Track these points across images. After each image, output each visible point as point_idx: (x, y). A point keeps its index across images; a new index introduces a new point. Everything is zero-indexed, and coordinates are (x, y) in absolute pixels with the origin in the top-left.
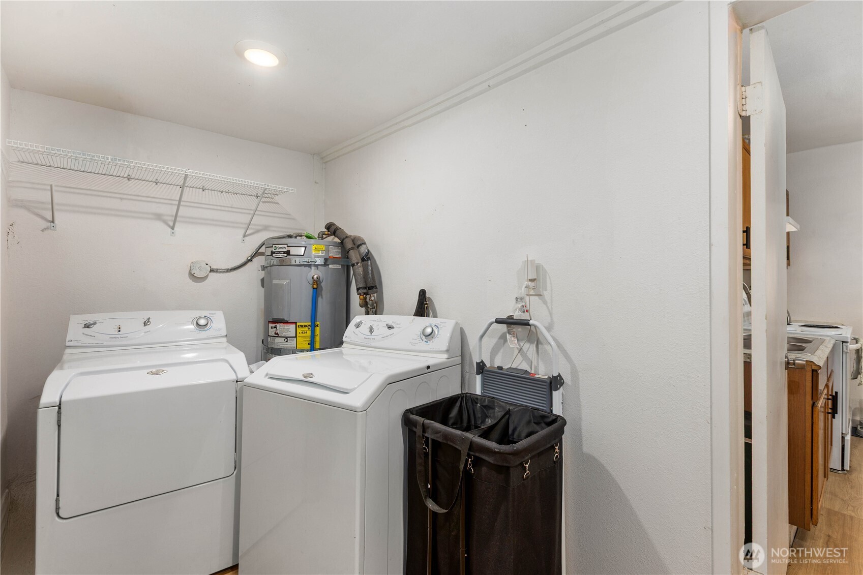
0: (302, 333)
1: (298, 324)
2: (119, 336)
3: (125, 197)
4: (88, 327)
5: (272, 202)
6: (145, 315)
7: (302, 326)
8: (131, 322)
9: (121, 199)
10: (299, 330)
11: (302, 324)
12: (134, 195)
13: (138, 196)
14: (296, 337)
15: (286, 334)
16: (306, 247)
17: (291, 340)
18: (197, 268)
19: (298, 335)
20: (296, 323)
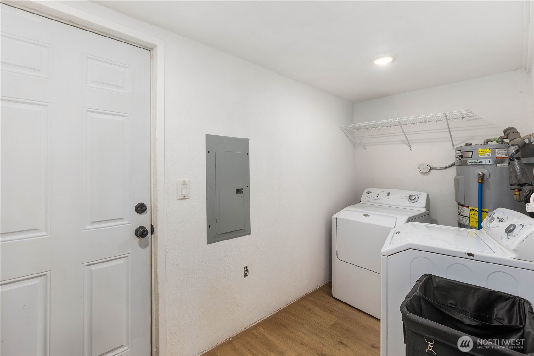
0: (473, 215)
1: (470, 208)
2: (377, 199)
3: (389, 135)
4: (369, 193)
5: (476, 119)
6: (388, 191)
7: (473, 210)
8: (382, 194)
9: (388, 136)
10: (471, 213)
11: (473, 208)
12: (393, 134)
13: (394, 133)
14: (469, 217)
15: (463, 214)
16: (473, 152)
17: (466, 219)
18: (422, 168)
19: (471, 216)
20: (468, 207)
